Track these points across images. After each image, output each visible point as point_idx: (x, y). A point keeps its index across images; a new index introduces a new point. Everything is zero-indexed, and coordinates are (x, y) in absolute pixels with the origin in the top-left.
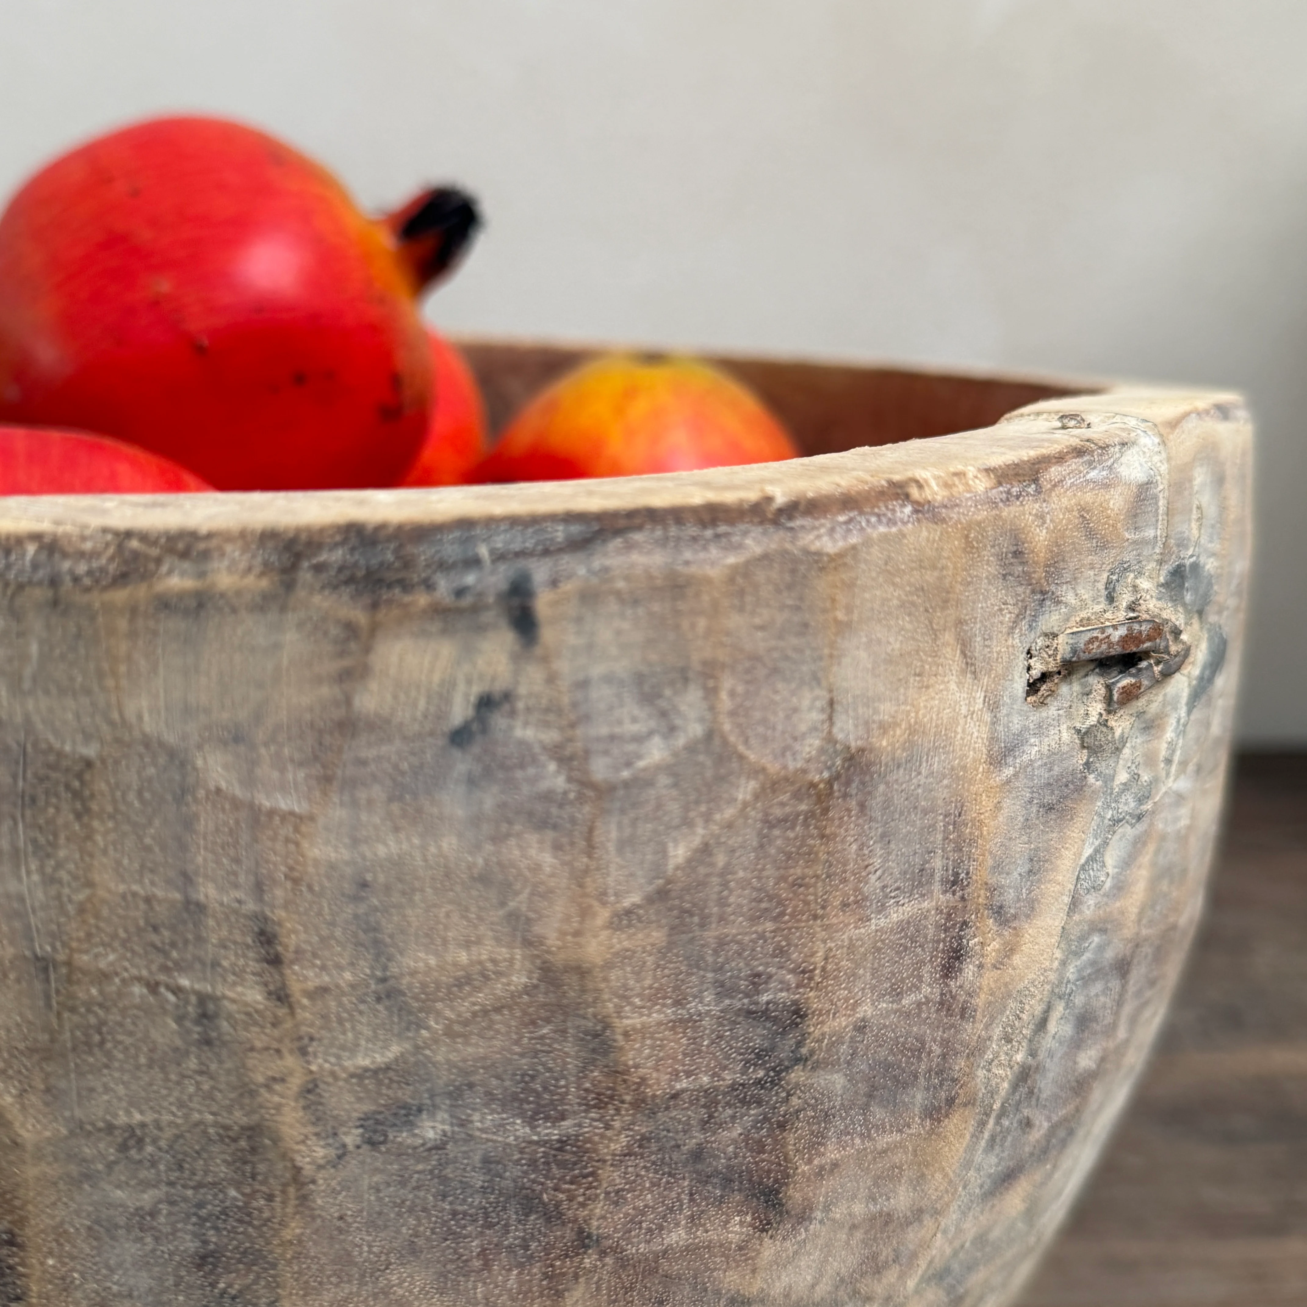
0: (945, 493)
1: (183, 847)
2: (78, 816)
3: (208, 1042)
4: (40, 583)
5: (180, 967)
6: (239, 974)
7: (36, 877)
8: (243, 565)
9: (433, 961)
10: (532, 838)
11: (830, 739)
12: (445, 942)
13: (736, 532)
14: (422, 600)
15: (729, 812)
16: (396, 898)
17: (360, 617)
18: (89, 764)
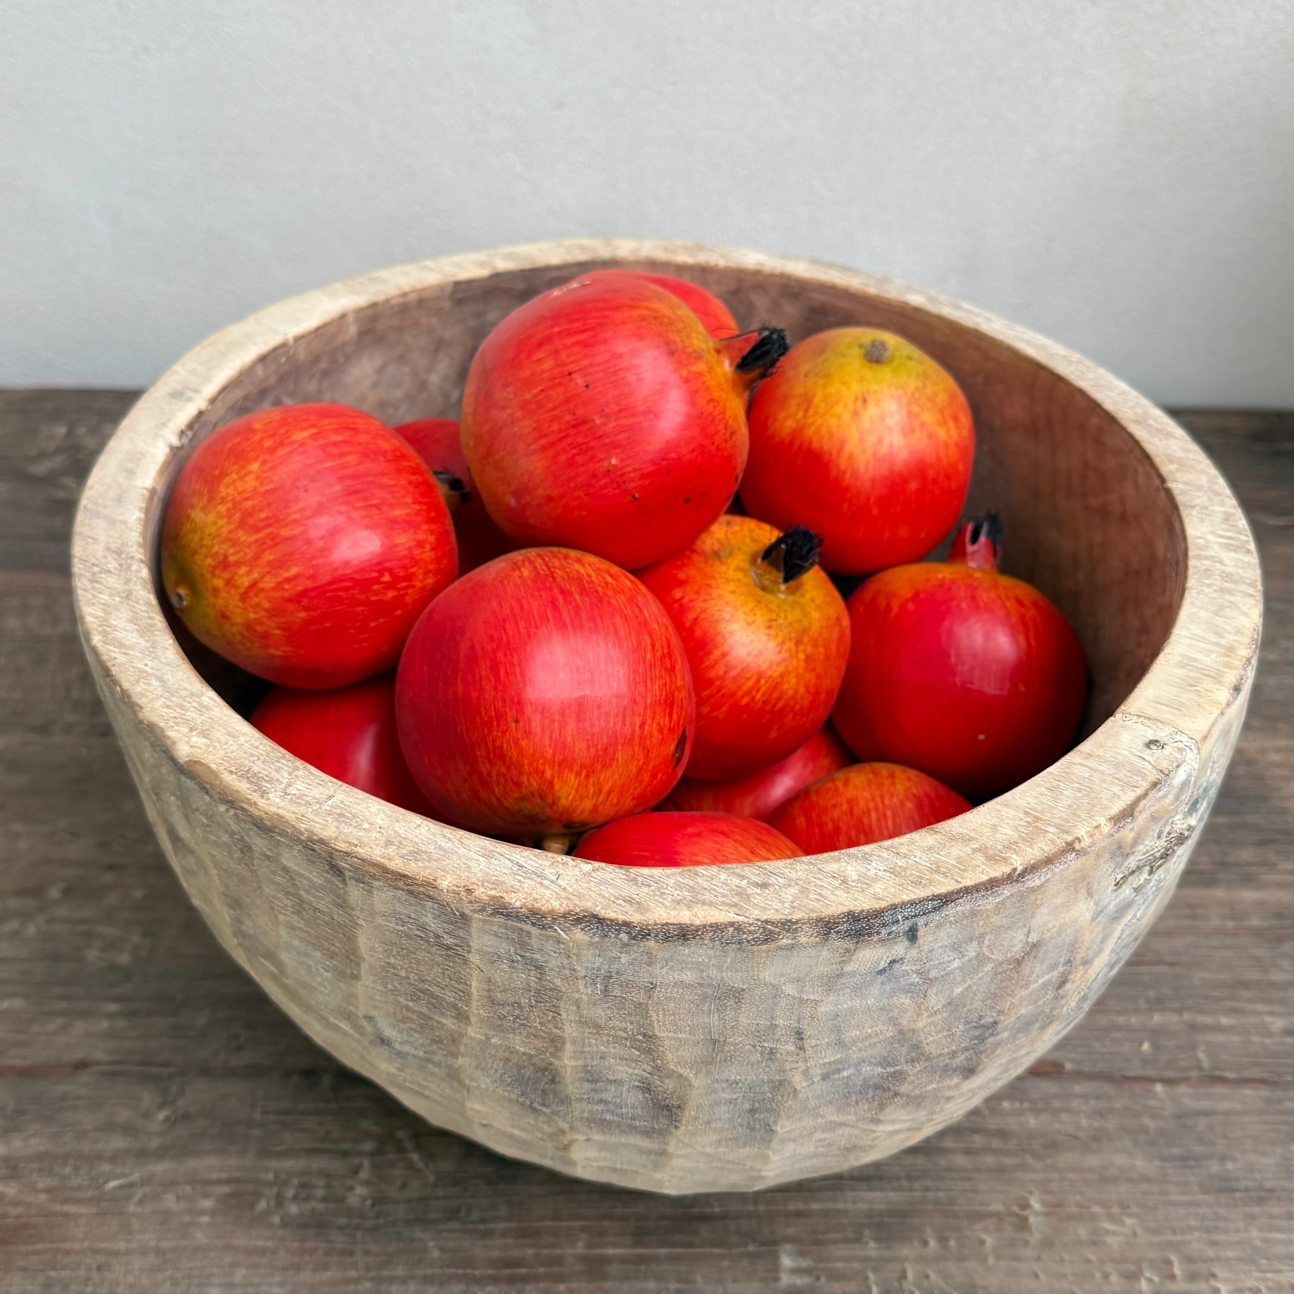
0: (1090, 840)
1: (773, 1009)
2: (736, 1003)
3: (771, 1059)
4: (734, 943)
5: (764, 1041)
6: (787, 1042)
7: (716, 1018)
8: (810, 934)
9: (858, 1033)
10: (903, 996)
11: (1027, 942)
12: (864, 1028)
13: (1000, 890)
14: (876, 938)
15: (980, 975)
16: (848, 1017)
17: (852, 947)
18: (743, 990)
